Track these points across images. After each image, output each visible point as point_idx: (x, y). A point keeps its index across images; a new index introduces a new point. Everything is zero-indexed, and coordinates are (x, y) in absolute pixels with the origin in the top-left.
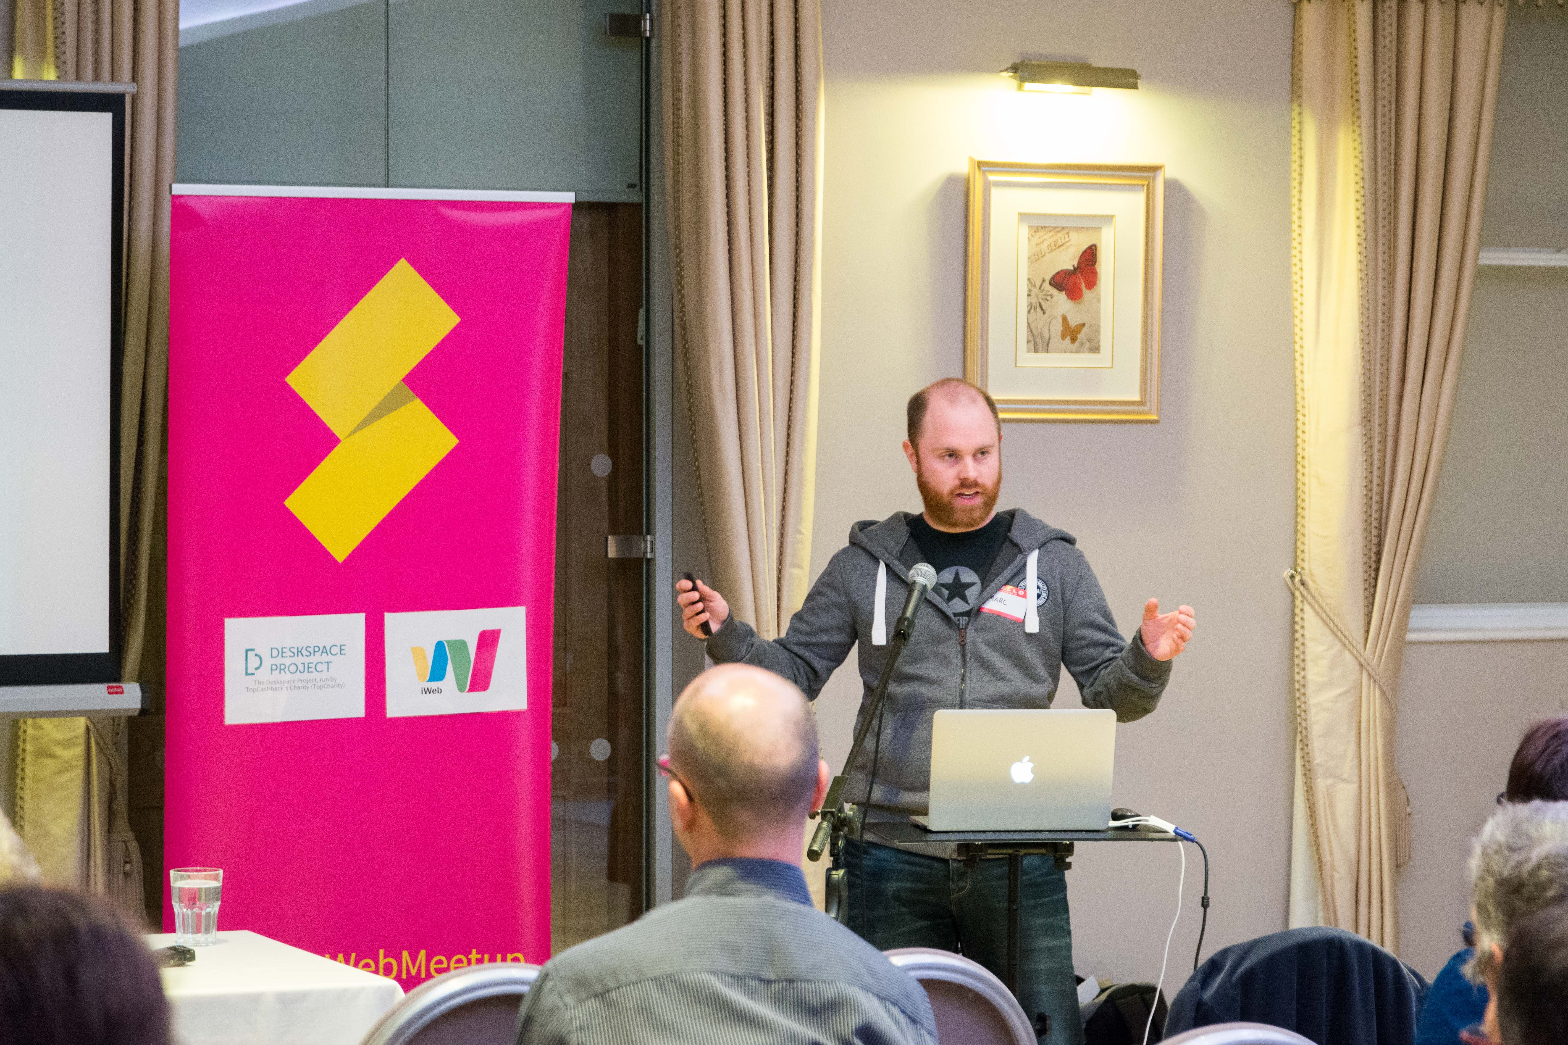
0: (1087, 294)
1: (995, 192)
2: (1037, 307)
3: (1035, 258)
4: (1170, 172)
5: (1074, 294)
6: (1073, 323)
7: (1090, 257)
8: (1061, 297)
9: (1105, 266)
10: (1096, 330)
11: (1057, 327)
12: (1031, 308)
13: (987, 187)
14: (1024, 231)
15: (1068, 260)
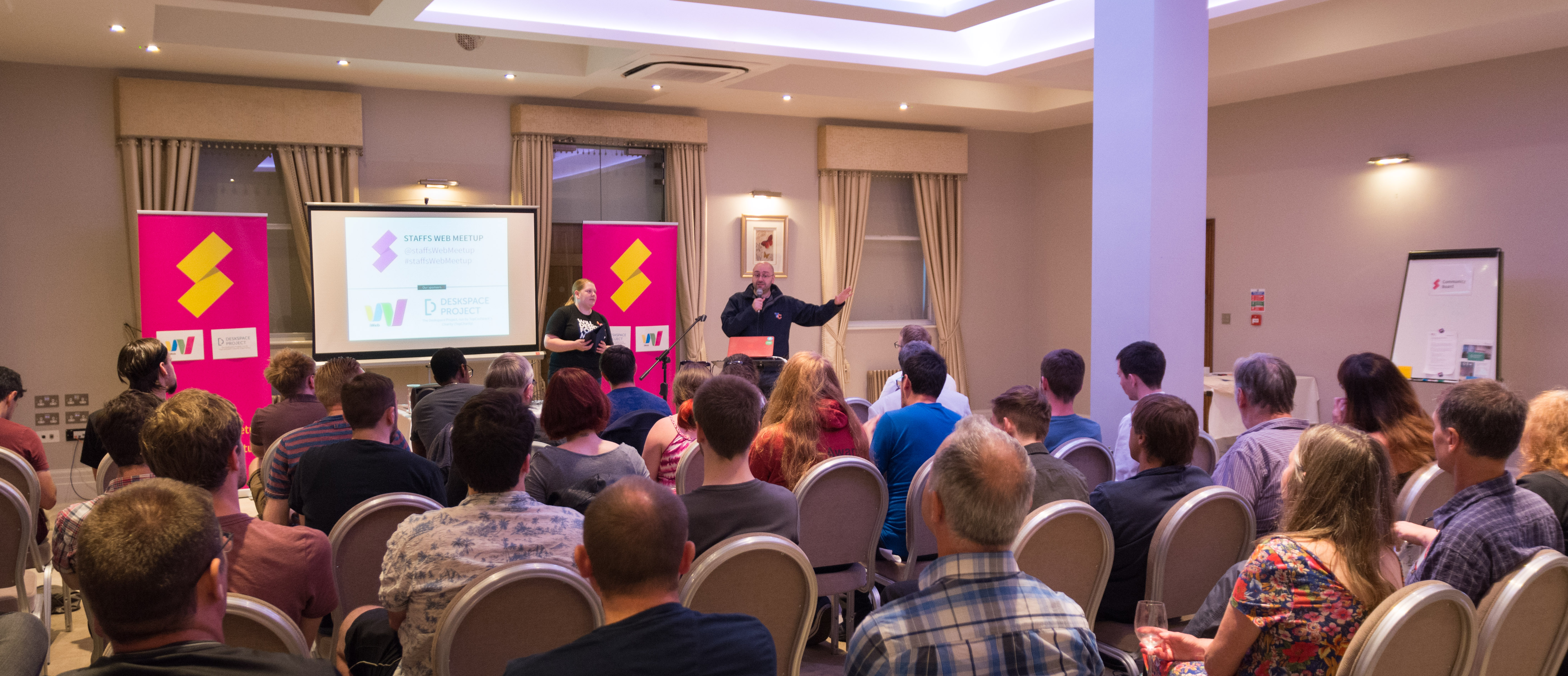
0: (770, 247)
1: (748, 223)
2: (758, 250)
3: (758, 238)
4: (790, 217)
5: (767, 247)
6: (767, 253)
7: (771, 238)
8: (764, 248)
9: (774, 240)
10: (772, 255)
11: (763, 255)
12: (757, 250)
13: (746, 221)
14: (755, 232)
15: (765, 239)
